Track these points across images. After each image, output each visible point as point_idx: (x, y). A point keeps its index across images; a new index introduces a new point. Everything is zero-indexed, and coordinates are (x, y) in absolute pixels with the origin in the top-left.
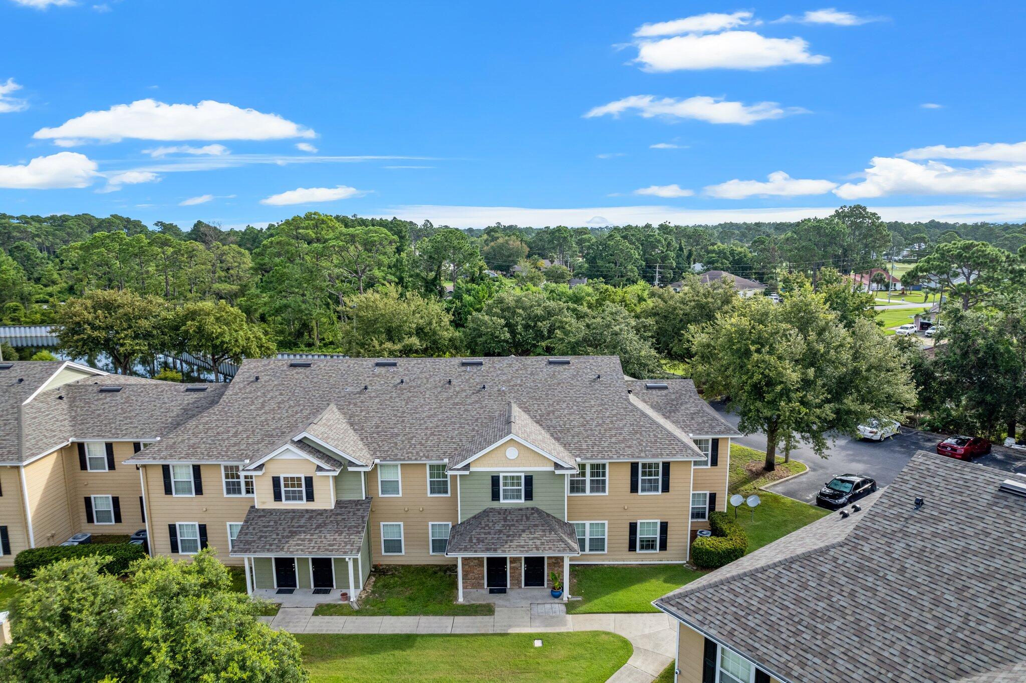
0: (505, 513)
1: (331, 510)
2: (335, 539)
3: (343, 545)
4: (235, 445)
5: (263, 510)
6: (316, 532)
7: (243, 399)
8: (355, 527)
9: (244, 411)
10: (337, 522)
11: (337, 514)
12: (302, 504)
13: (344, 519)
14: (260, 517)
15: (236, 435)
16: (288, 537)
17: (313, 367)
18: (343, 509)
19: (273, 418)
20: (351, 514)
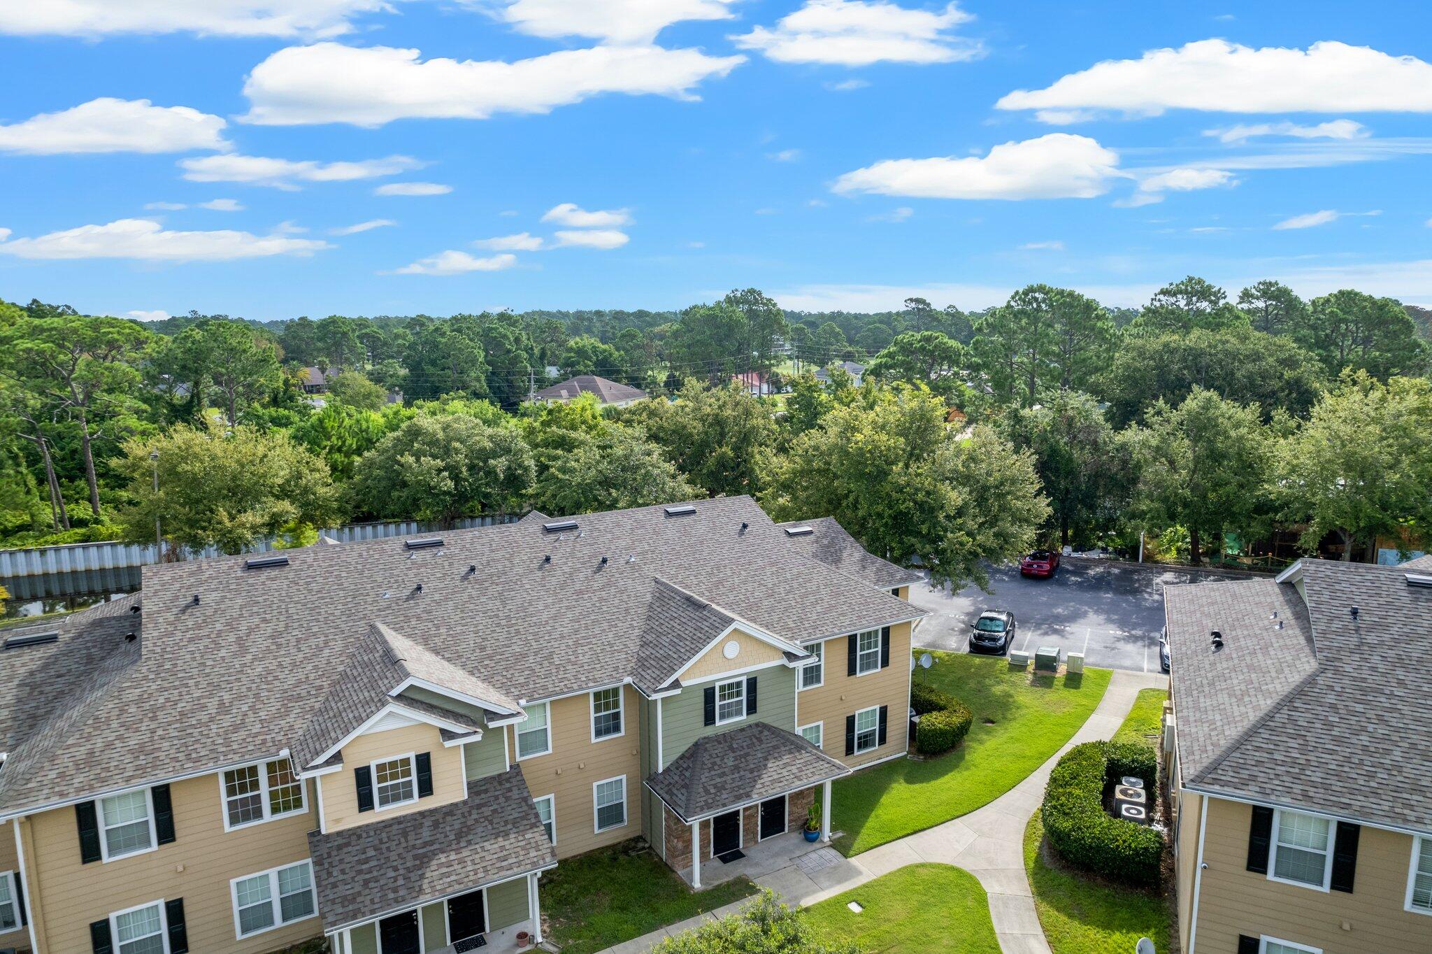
0: (726, 738)
1: (465, 802)
2: (502, 848)
3: (522, 853)
4: (236, 728)
5: (339, 834)
6: (463, 844)
7: (191, 640)
8: (523, 818)
9: (209, 663)
10: (486, 818)
11: (479, 806)
12: (415, 805)
13: (495, 811)
14: (340, 848)
15: (223, 708)
16: (419, 867)
17: (295, 565)
18: (483, 796)
19: (280, 665)
20: (502, 800)
